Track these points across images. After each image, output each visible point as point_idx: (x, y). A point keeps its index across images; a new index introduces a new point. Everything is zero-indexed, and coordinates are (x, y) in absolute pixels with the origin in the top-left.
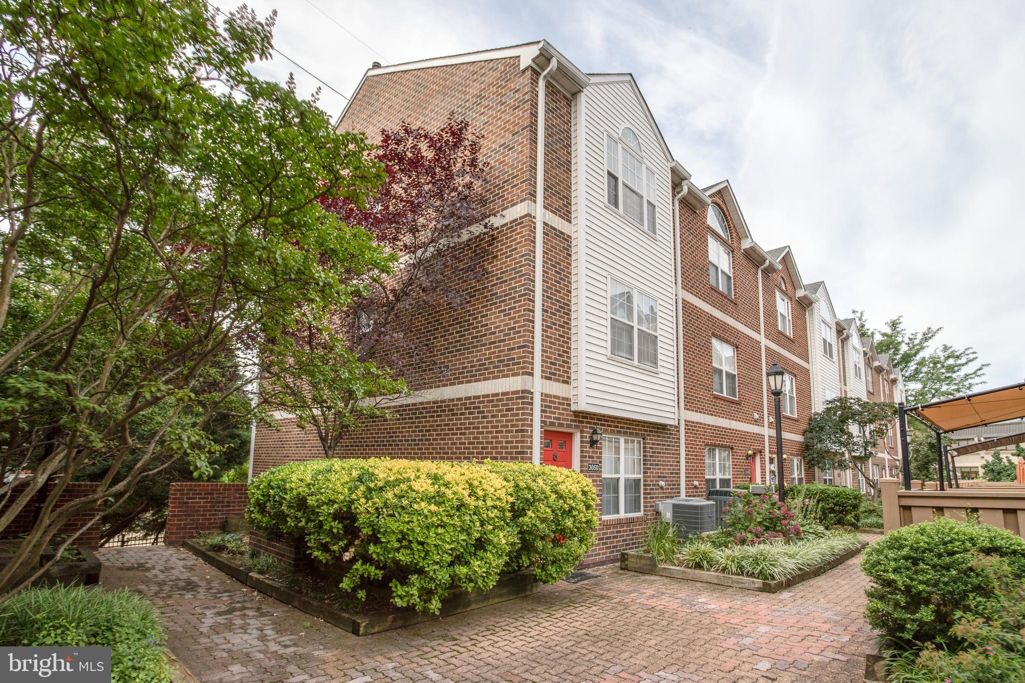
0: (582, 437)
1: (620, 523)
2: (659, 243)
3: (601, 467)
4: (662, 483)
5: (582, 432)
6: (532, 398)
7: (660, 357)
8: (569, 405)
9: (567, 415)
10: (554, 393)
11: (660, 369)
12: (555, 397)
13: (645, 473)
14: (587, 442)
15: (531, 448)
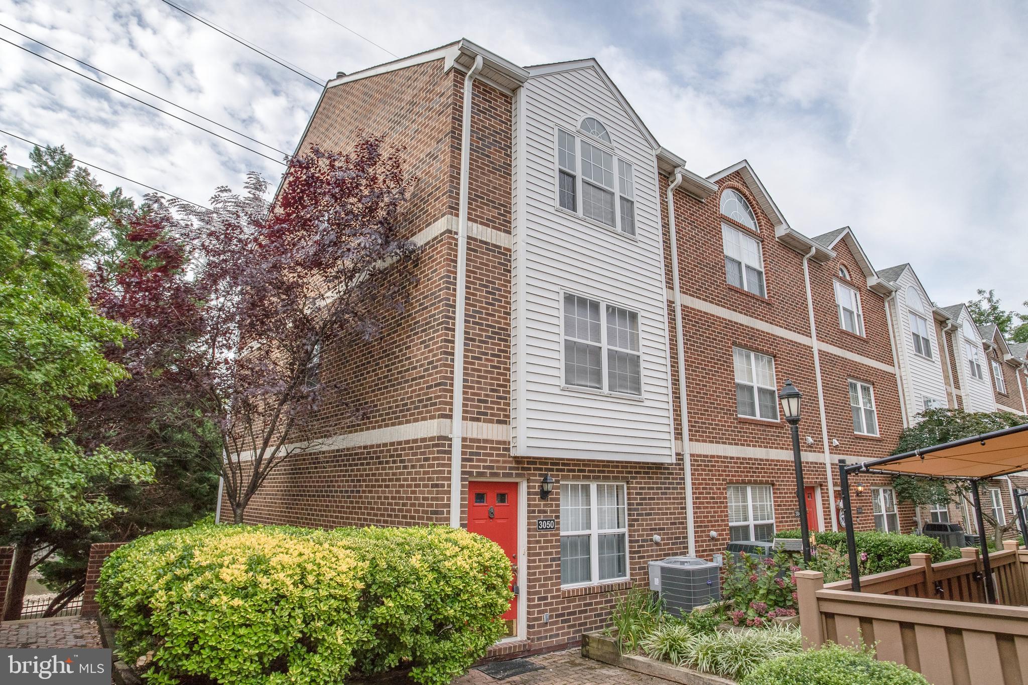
0: (529, 487)
1: (589, 593)
2: (640, 244)
3: (558, 523)
4: (657, 538)
5: (529, 481)
6: (450, 446)
7: (643, 380)
8: (508, 450)
9: (504, 462)
10: (485, 437)
11: (645, 395)
12: (486, 441)
13: (630, 525)
14: (536, 493)
15: (448, 506)
